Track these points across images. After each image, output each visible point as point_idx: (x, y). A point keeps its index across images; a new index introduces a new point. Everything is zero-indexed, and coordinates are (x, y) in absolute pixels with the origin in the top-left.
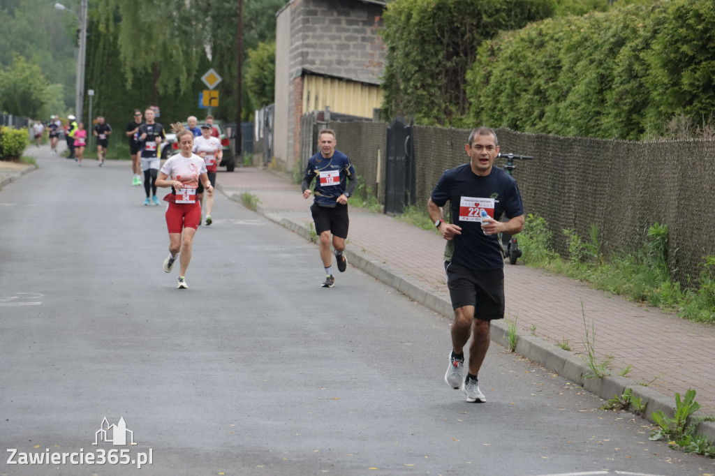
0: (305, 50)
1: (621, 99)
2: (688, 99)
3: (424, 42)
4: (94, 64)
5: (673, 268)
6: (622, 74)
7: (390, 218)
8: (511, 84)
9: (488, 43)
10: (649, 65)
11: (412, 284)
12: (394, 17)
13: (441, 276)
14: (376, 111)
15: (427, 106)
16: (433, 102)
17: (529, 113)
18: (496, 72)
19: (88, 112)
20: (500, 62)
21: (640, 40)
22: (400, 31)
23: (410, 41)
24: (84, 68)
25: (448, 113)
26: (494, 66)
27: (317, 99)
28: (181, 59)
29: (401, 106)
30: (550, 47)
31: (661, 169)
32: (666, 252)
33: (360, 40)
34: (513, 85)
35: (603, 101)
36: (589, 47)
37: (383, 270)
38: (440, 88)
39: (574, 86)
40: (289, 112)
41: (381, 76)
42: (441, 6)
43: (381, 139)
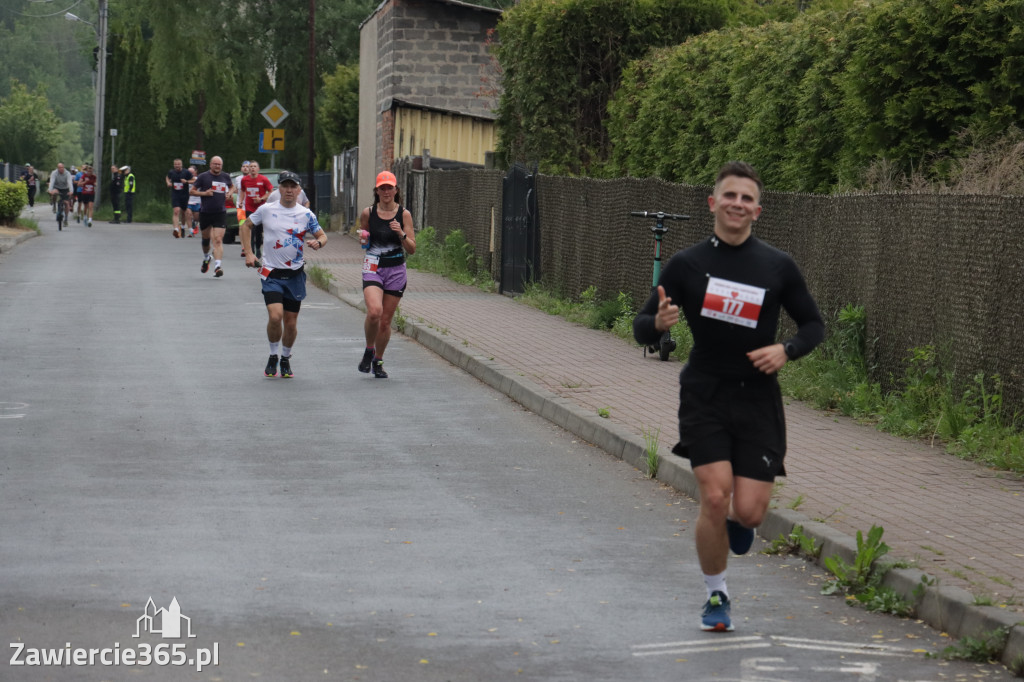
0: (397, 74)
1: (806, 138)
2: (893, 137)
3: (551, 62)
4: (117, 93)
5: (871, 363)
6: (808, 105)
7: (508, 299)
8: (665, 118)
9: (635, 64)
10: (843, 93)
11: (527, 387)
12: (511, 29)
13: (564, 376)
14: (489, 155)
15: (557, 149)
16: (564, 143)
17: (688, 157)
18: (646, 103)
19: (110, 158)
20: (651, 90)
21: (832, 59)
22: (519, 48)
23: (533, 61)
24: (103, 98)
25: (584, 158)
26: (644, 94)
27: (412, 139)
28: (234, 86)
29: (522, 149)
30: (715, 70)
31: (857, 232)
32: (862, 344)
33: (470, 60)
34: (668, 120)
35: (784, 141)
36: (765, 68)
37: (489, 369)
38: (573, 124)
39: (746, 121)
40: (376, 157)
41: (496, 109)
42: (573, 14)
43: (494, 192)
